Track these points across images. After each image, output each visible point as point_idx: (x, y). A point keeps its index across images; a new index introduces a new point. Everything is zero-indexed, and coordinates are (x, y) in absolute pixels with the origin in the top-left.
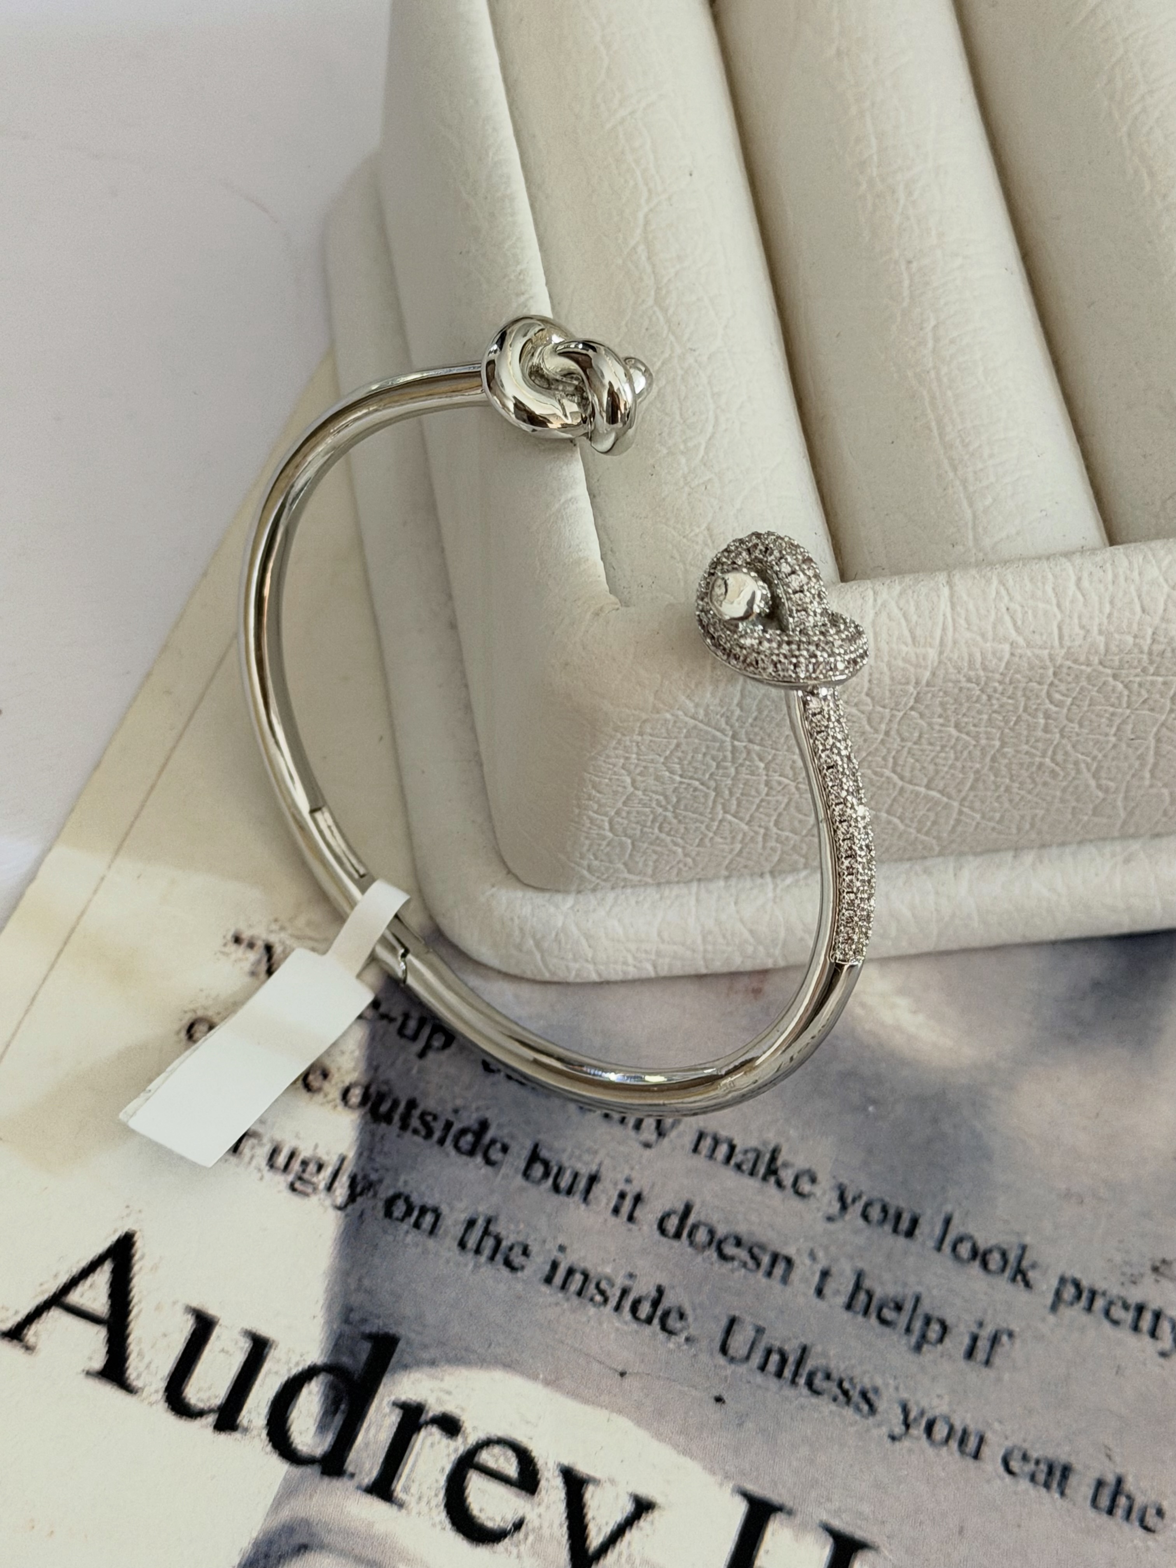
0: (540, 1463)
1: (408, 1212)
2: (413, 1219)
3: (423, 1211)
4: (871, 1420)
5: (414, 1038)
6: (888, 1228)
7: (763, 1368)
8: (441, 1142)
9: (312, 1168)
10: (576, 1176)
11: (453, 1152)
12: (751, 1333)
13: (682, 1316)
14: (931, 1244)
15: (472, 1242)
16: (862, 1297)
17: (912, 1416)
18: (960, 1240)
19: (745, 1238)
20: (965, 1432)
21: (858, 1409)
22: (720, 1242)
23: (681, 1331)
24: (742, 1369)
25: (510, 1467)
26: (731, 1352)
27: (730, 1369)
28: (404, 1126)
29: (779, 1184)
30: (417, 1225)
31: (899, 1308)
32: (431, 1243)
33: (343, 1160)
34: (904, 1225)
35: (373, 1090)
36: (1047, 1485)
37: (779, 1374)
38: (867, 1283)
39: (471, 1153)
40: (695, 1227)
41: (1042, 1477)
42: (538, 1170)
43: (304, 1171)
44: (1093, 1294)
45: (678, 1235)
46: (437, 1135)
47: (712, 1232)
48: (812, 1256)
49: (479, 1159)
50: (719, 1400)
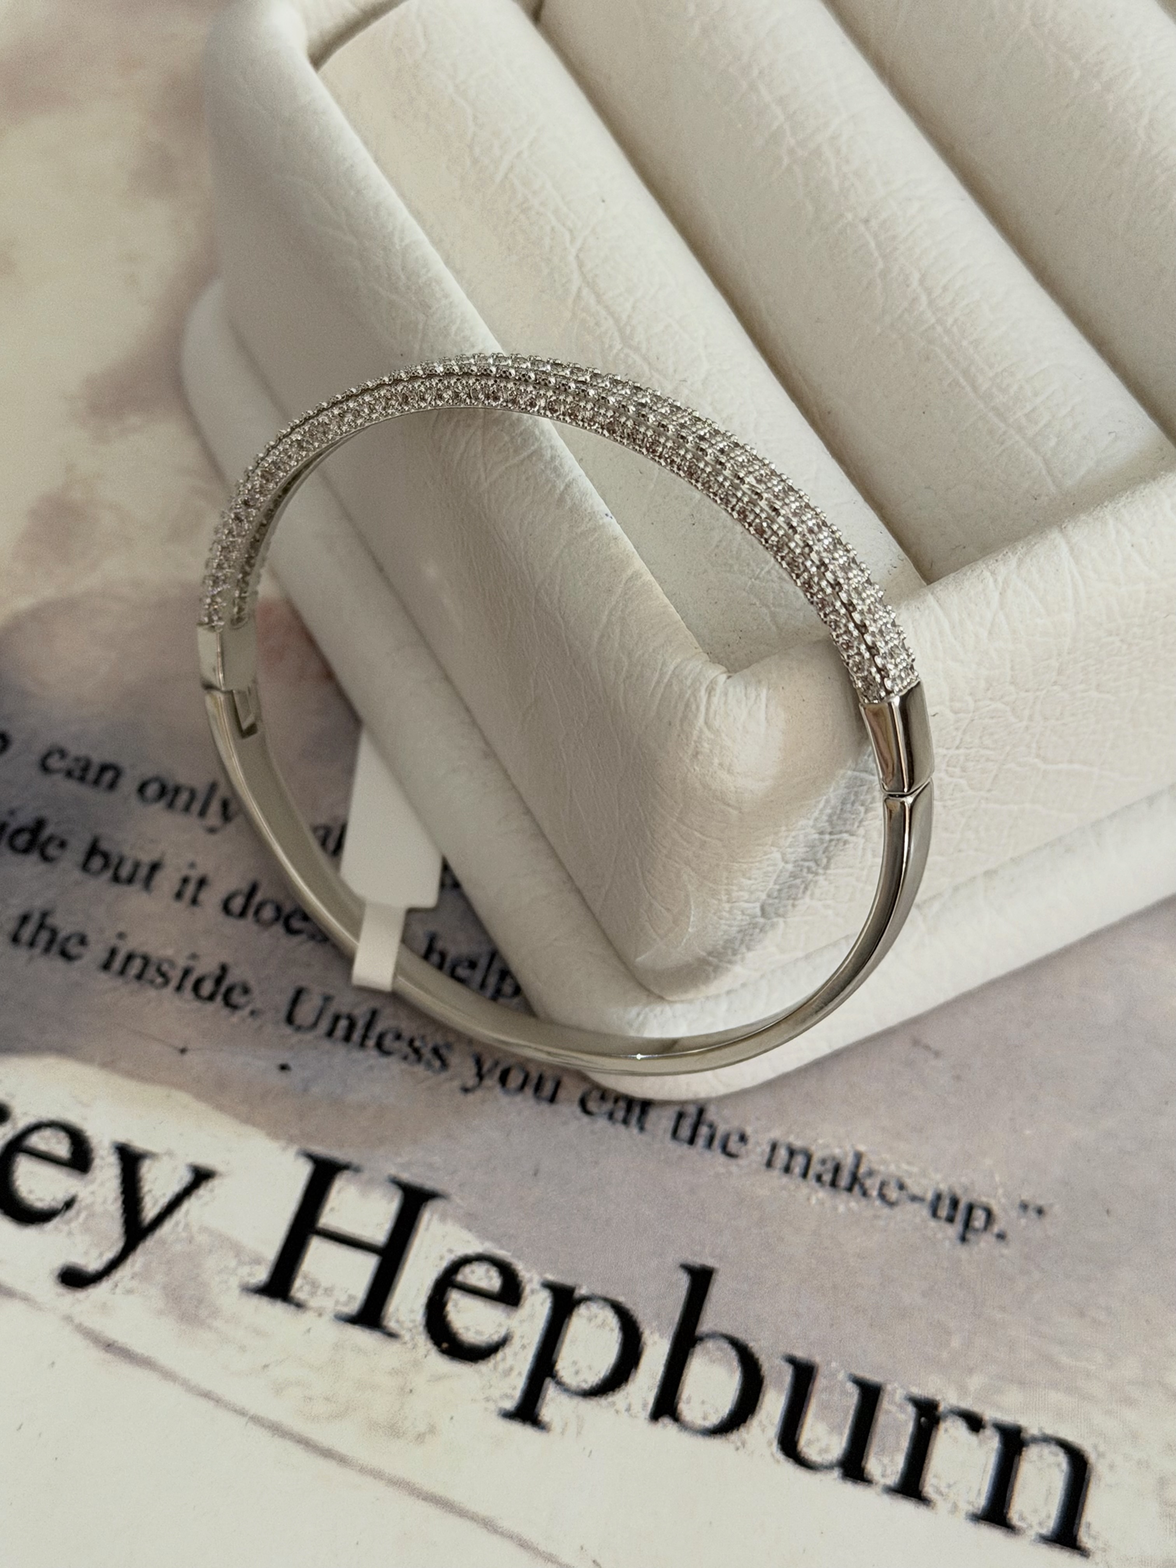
0: (94, 1143)
4: (444, 1075)
7: (330, 1033)
10: (137, 865)
11: (8, 851)
12: (318, 1002)
13: (246, 991)
17: (486, 1066)
20: (541, 1078)
21: (429, 1065)
22: (287, 917)
23: (246, 1005)
24: (309, 1036)
25: (61, 1147)
27: (296, 1038)
31: (473, 965)
36: (625, 1122)
37: (347, 1038)
38: (440, 944)
39: (26, 851)
40: (261, 905)
41: (620, 1114)
45: (243, 914)
49: (35, 856)
50: (284, 1068)
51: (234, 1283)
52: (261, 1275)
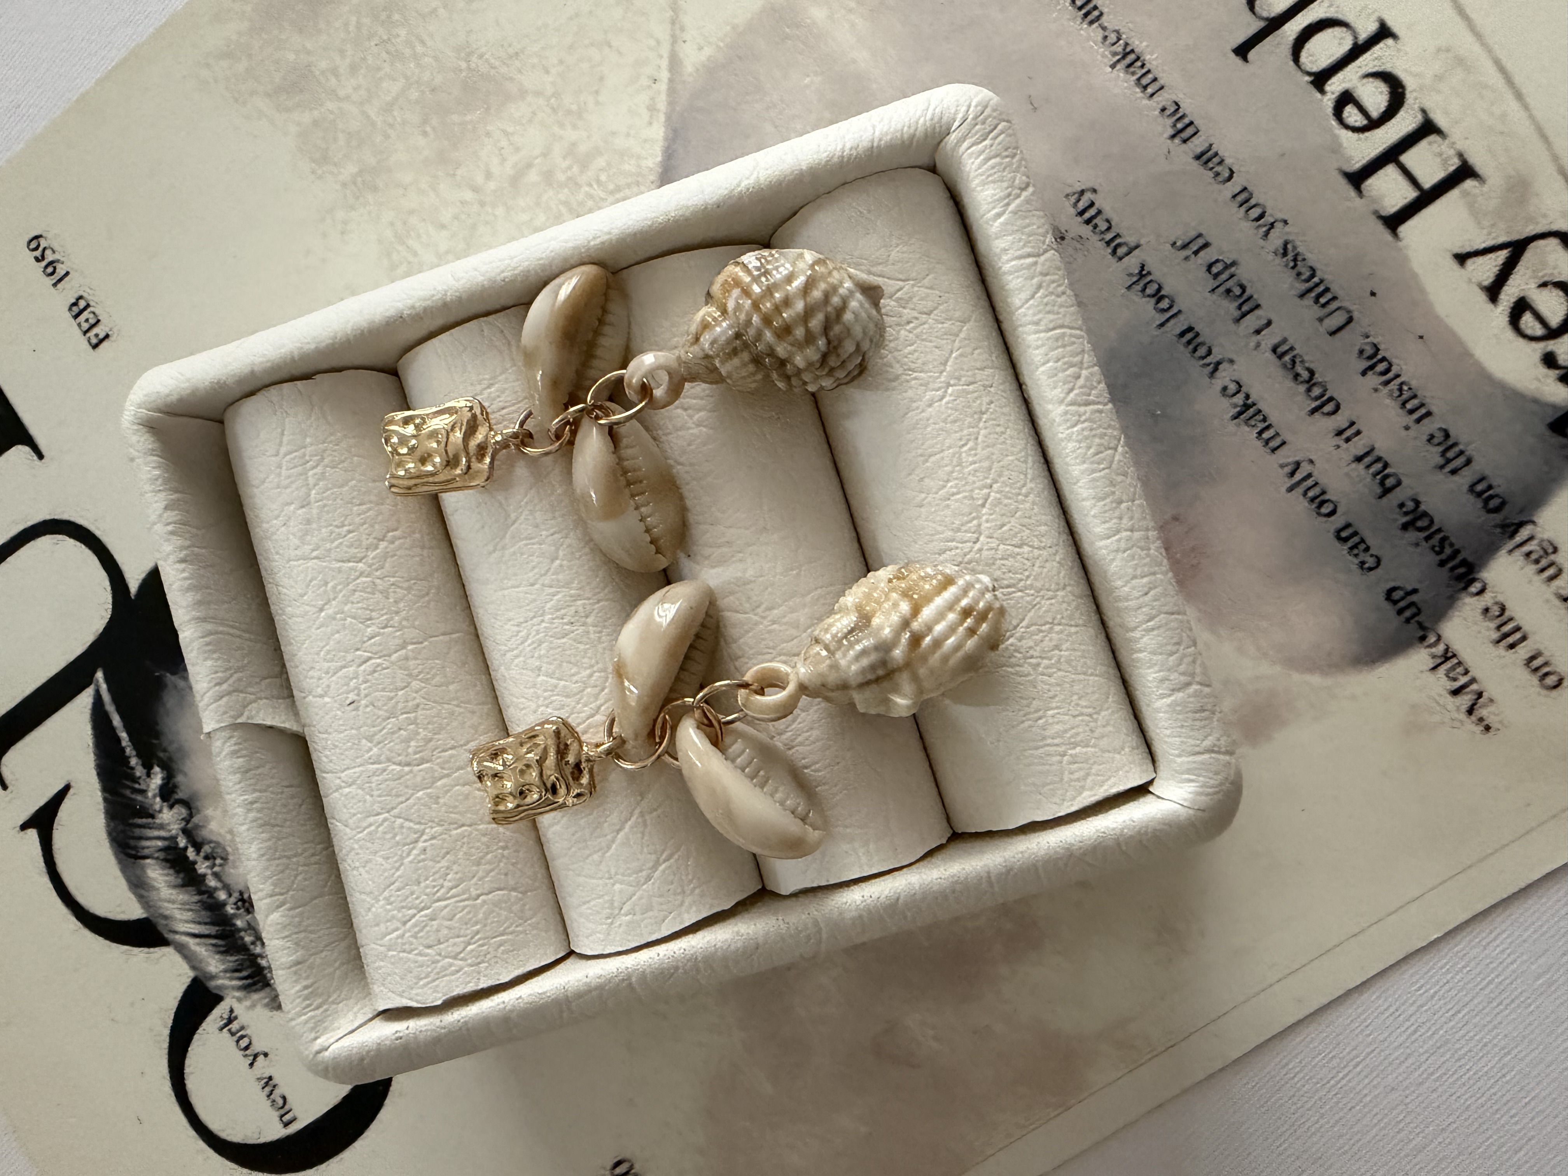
0: (1507, 313)
1: (1491, 497)
2: (1491, 492)
4: (1291, 238)
5: (1412, 604)
6: (1199, 340)
7: (1335, 298)
8: (1439, 530)
9: (1534, 556)
10: (1368, 467)
11: (1436, 520)
12: (1327, 322)
13: (1361, 352)
14: (1181, 317)
15: (1462, 460)
16: (1245, 308)
17: (1264, 229)
18: (1164, 311)
19: (1291, 376)
20: (1241, 206)
21: (1295, 248)
22: (1308, 382)
23: (1368, 343)
25: (1527, 319)
26: (1347, 316)
28: (1457, 552)
29: (1247, 397)
30: (1490, 487)
32: (1487, 472)
33: (1510, 552)
34: (1189, 336)
35: (1462, 585)
36: (1216, 154)
37: (1327, 290)
38: (1237, 314)
39: (1425, 514)
40: (1317, 398)
41: (1216, 160)
42: (1389, 482)
43: (1541, 557)
44: (1108, 243)
45: (1331, 399)
46: (1438, 537)
47: (1309, 390)
48: (1258, 345)
49: (1423, 507)
50: (1373, 294)
51: (1486, 188)
52: (1468, 184)
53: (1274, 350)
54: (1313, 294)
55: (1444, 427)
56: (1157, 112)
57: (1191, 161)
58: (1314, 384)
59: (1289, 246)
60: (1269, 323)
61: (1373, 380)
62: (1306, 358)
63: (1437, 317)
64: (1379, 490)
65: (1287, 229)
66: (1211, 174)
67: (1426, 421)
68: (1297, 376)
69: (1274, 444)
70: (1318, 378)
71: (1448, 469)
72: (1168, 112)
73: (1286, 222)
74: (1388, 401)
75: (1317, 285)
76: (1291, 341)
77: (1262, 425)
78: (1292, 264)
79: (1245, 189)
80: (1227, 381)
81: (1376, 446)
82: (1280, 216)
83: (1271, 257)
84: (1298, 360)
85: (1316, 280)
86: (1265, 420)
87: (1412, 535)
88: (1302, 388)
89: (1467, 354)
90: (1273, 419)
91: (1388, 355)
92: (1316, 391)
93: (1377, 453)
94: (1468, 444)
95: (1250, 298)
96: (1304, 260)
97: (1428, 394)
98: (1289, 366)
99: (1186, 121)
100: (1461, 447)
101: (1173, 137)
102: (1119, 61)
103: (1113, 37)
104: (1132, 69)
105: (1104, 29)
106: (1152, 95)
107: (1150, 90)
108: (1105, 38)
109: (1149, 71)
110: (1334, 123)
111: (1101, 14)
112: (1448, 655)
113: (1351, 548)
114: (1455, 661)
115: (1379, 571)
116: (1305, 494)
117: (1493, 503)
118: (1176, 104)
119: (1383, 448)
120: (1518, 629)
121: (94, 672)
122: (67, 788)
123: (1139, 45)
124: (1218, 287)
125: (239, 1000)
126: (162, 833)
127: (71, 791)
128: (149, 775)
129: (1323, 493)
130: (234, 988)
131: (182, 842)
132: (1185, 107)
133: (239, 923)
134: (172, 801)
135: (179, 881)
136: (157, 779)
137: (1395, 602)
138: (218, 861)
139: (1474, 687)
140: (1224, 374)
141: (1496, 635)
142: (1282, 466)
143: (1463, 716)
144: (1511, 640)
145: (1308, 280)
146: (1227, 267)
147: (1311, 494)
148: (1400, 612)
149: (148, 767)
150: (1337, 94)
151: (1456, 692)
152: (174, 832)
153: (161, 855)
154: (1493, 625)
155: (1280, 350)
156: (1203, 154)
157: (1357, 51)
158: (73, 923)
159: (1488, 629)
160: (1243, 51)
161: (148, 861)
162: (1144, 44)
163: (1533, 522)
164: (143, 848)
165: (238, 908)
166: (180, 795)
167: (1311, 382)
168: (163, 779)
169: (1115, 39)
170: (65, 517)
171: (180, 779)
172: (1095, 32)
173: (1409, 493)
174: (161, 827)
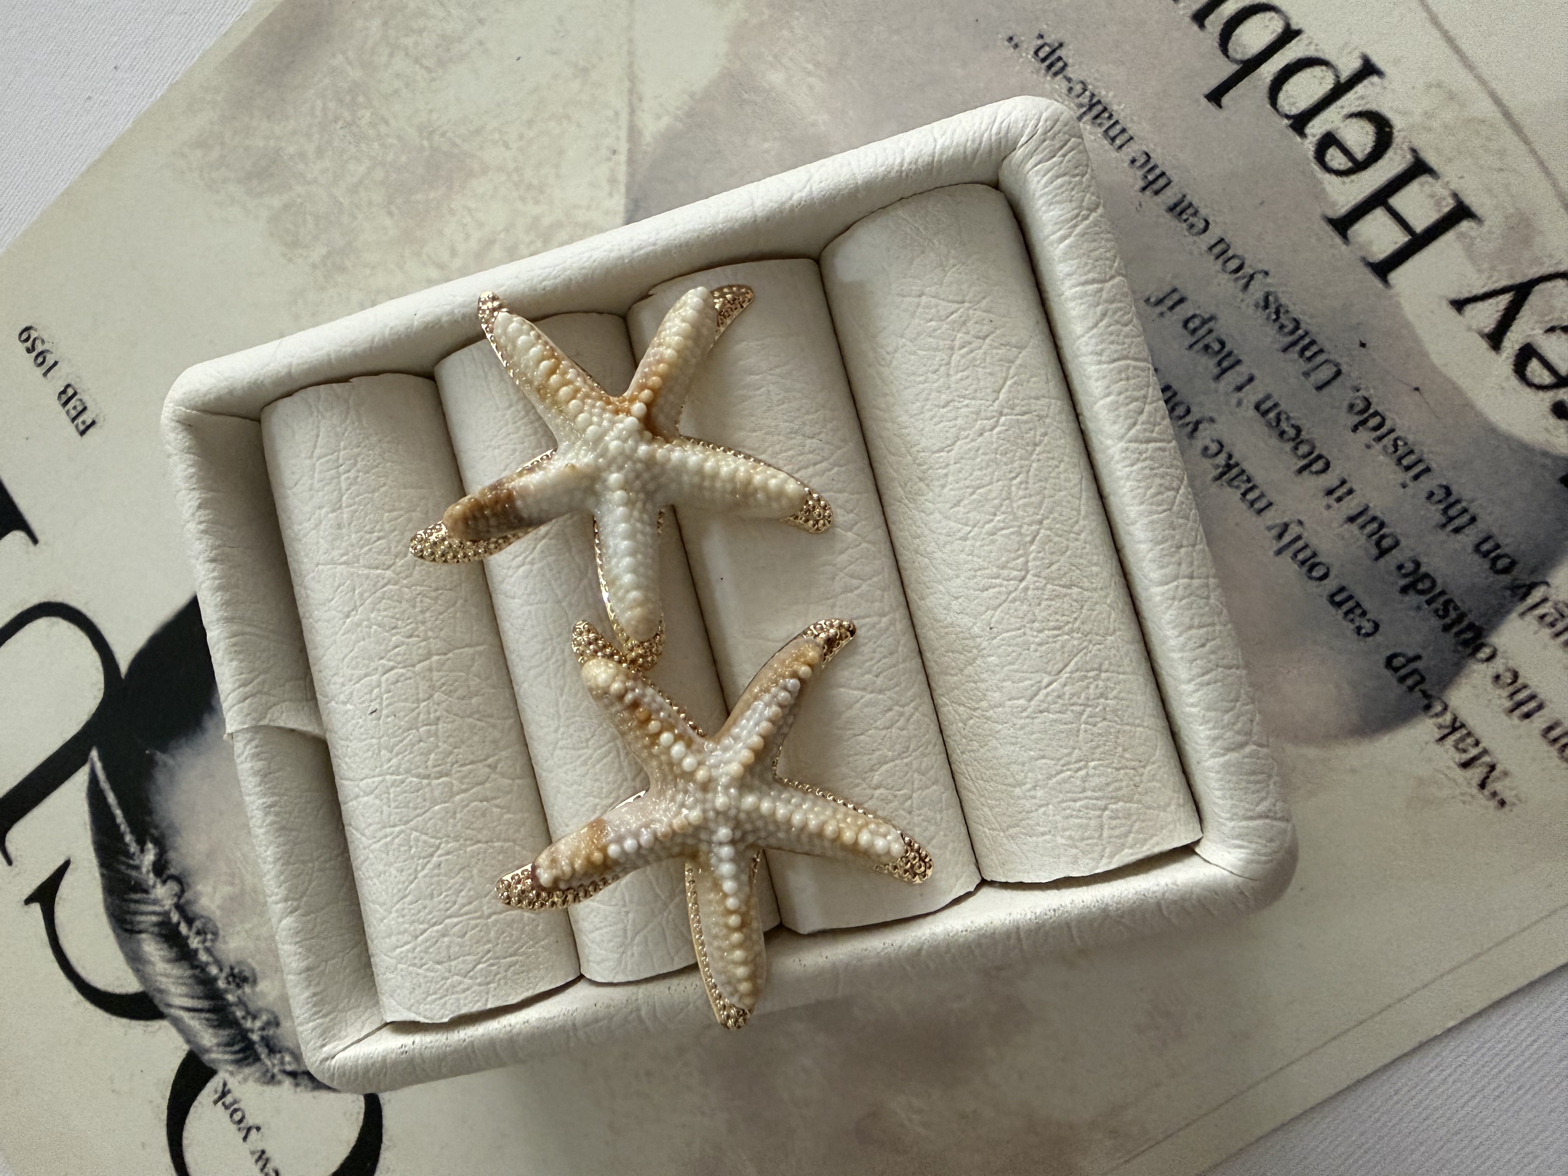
0: (1511, 360)
1: (1499, 557)
2: (1498, 551)
3: (1486, 555)
4: (1272, 289)
5: (1415, 672)
6: (1178, 398)
7: (1321, 351)
8: (1442, 593)
9: (1548, 619)
10: (1363, 527)
11: (1439, 581)
12: (1313, 375)
13: (1351, 406)
15: (1465, 518)
16: (1225, 364)
17: (1244, 281)
19: (1276, 434)
20: (1217, 257)
21: (1276, 299)
22: (1293, 439)
23: (1358, 398)
24: (1334, 357)
25: (1534, 368)
26: (1335, 369)
27: (1342, 360)
28: (1461, 617)
29: (1230, 457)
30: (1497, 546)
31: (1207, 347)
32: (1495, 530)
33: (1522, 614)
34: (1167, 395)
35: (1469, 651)
36: (1190, 205)
37: (1313, 342)
38: (1216, 371)
39: (1427, 576)
40: (1304, 457)
41: (1190, 211)
42: (1386, 543)
43: (1556, 620)
45: (1320, 457)
46: (1442, 599)
48: (1239, 403)
49: (1423, 569)
50: (1363, 345)
51: (1485, 229)
52: (1465, 225)
53: (1257, 407)
54: (1298, 348)
55: (1444, 483)
56: (1126, 164)
57: (1164, 213)
58: (1302, 442)
59: (1271, 298)
60: (1251, 379)
61: (1365, 436)
62: (1291, 415)
63: (1434, 368)
64: (1374, 551)
65: (1269, 280)
66: (1184, 225)
67: (1422, 478)
68: (1282, 433)
69: (1259, 505)
70: (1304, 435)
71: (1450, 527)
72: (1138, 164)
73: (1266, 273)
74: (1381, 458)
75: (1302, 338)
76: (1276, 398)
77: (1244, 487)
78: (1274, 317)
79: (1221, 240)
80: (1207, 442)
81: (1371, 505)
82: (1260, 267)
83: (1251, 310)
84: (1283, 417)
85: (1300, 332)
86: (1249, 480)
87: (1412, 599)
88: (1288, 446)
89: (1468, 405)
90: (1259, 477)
91: (1380, 409)
92: (1304, 449)
93: (1371, 513)
94: (1472, 501)
95: (1230, 354)
96: (1287, 312)
97: (1426, 450)
98: (1274, 424)
99: (1157, 172)
100: (1464, 504)
101: (1144, 189)
102: (1084, 113)
103: (1078, 88)
104: (1099, 121)
105: (1069, 80)
106: (1120, 147)
107: (1118, 142)
108: (1070, 89)
109: (1117, 122)
110: (1316, 168)
111: (1066, 65)
112: (1455, 726)
113: (1346, 614)
114: (1464, 731)
115: (1378, 637)
116: (1295, 555)
117: (1501, 564)
118: (1147, 154)
119: (1379, 505)
120: (1532, 697)
121: (90, 750)
122: (66, 865)
123: (1107, 95)
124: (1196, 343)
125: (232, 1073)
126: (157, 908)
127: (71, 867)
128: (142, 851)
129: (1314, 555)
130: (226, 1061)
131: (175, 917)
132: (1156, 158)
133: (230, 998)
134: (165, 876)
135: (173, 955)
136: (150, 857)
137: (1396, 670)
138: (209, 936)
139: (1486, 759)
140: (1204, 434)
141: (1508, 704)
142: (1269, 528)
143: (1475, 791)
144: (1525, 709)
145: (1292, 333)
146: (1204, 322)
147: (1301, 556)
148: (1402, 680)
149: (141, 843)
150: (1318, 137)
151: (1466, 765)
152: (167, 908)
153: (156, 929)
154: (1505, 693)
155: (1265, 407)
156: (1176, 205)
157: (1339, 90)
158: (75, 995)
159: (1500, 697)
160: (1216, 96)
161: (143, 936)
162: (1111, 94)
163: (1547, 584)
164: (140, 923)
165: (229, 983)
166: (172, 871)
167: (1297, 439)
168: (155, 855)
169: (1081, 91)
170: (59, 599)
171: (172, 855)
172: (1060, 83)
173: (1409, 554)
174: (155, 902)
